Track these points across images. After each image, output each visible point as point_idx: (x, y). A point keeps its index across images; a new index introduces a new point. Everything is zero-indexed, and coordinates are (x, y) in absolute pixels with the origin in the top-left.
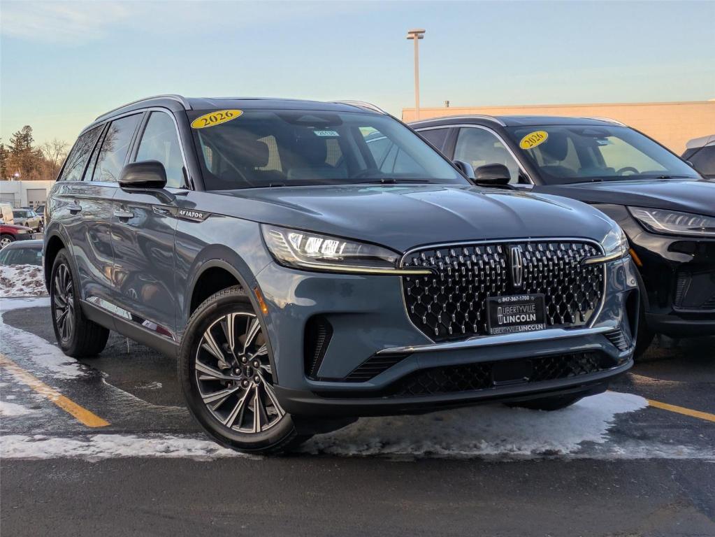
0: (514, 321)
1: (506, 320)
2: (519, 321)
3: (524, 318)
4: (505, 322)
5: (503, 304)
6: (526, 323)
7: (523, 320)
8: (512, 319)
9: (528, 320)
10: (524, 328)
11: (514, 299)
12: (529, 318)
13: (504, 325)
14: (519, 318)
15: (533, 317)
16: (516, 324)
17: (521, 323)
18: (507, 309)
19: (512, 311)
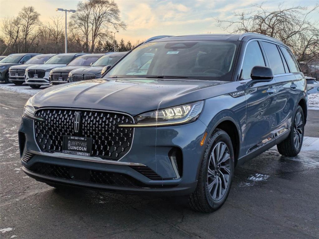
0: (76, 149)
1: (72, 148)
2: (78, 149)
3: (81, 148)
4: (71, 149)
5: (70, 139)
6: (81, 151)
7: (80, 150)
8: (75, 148)
9: (83, 150)
10: (79, 153)
11: (76, 138)
12: (83, 149)
13: (70, 150)
14: (78, 148)
15: (85, 149)
16: (76, 151)
17: (79, 151)
18: (73, 143)
19: (75, 144)
